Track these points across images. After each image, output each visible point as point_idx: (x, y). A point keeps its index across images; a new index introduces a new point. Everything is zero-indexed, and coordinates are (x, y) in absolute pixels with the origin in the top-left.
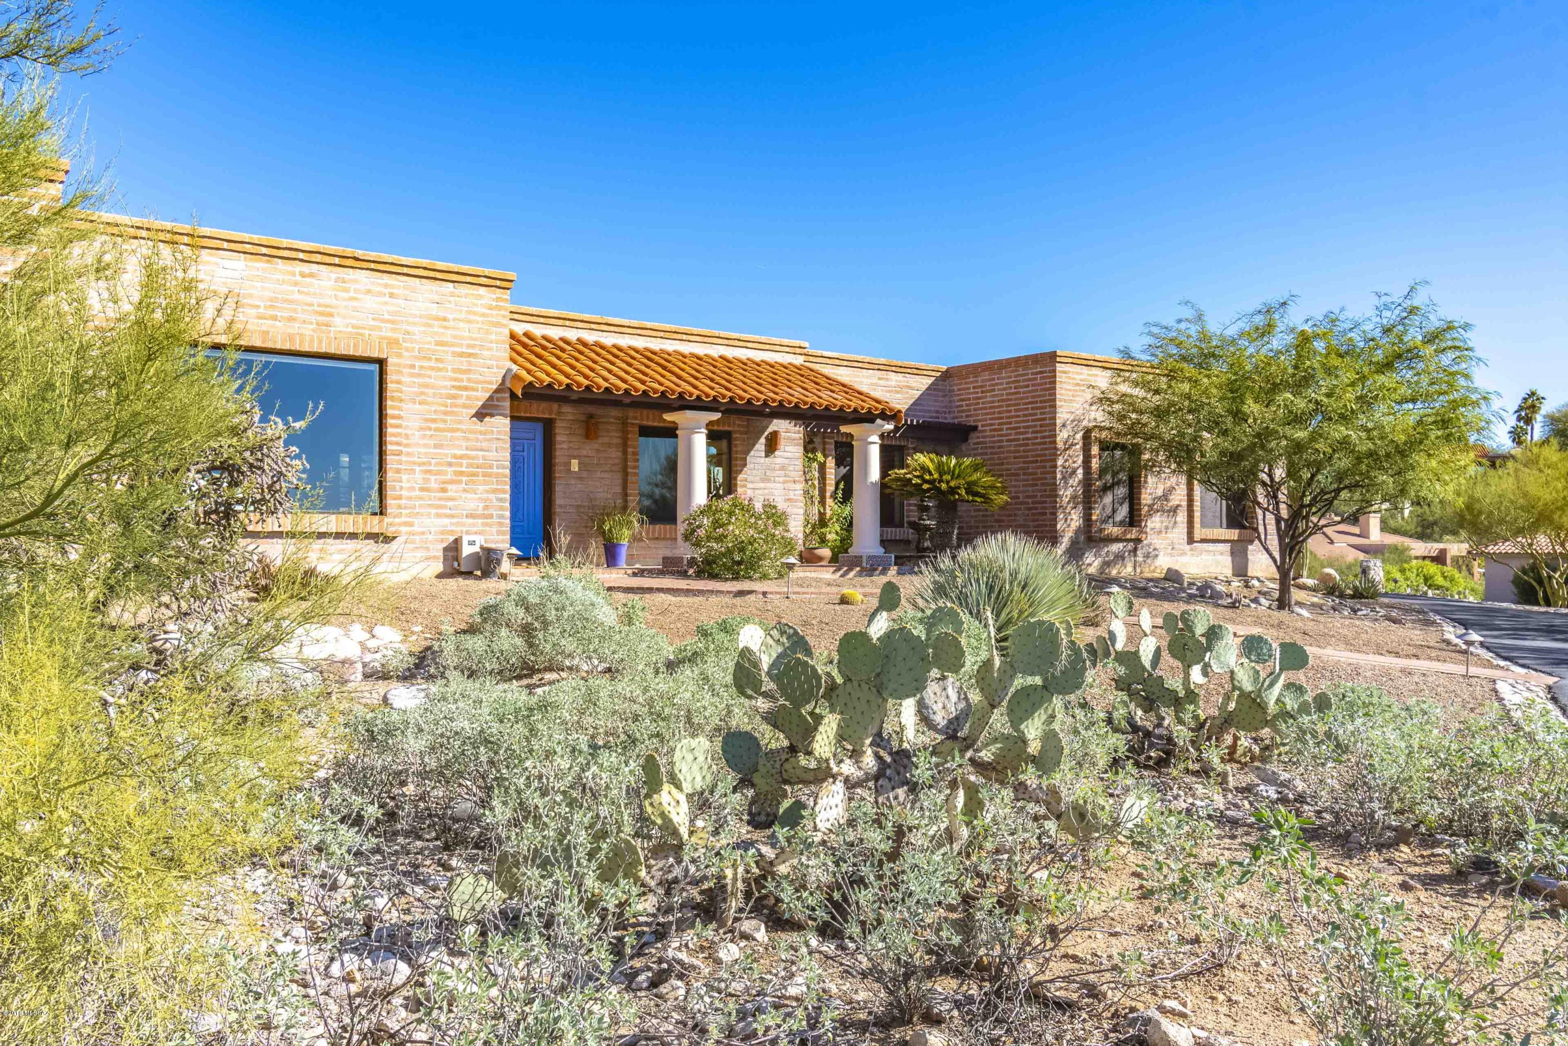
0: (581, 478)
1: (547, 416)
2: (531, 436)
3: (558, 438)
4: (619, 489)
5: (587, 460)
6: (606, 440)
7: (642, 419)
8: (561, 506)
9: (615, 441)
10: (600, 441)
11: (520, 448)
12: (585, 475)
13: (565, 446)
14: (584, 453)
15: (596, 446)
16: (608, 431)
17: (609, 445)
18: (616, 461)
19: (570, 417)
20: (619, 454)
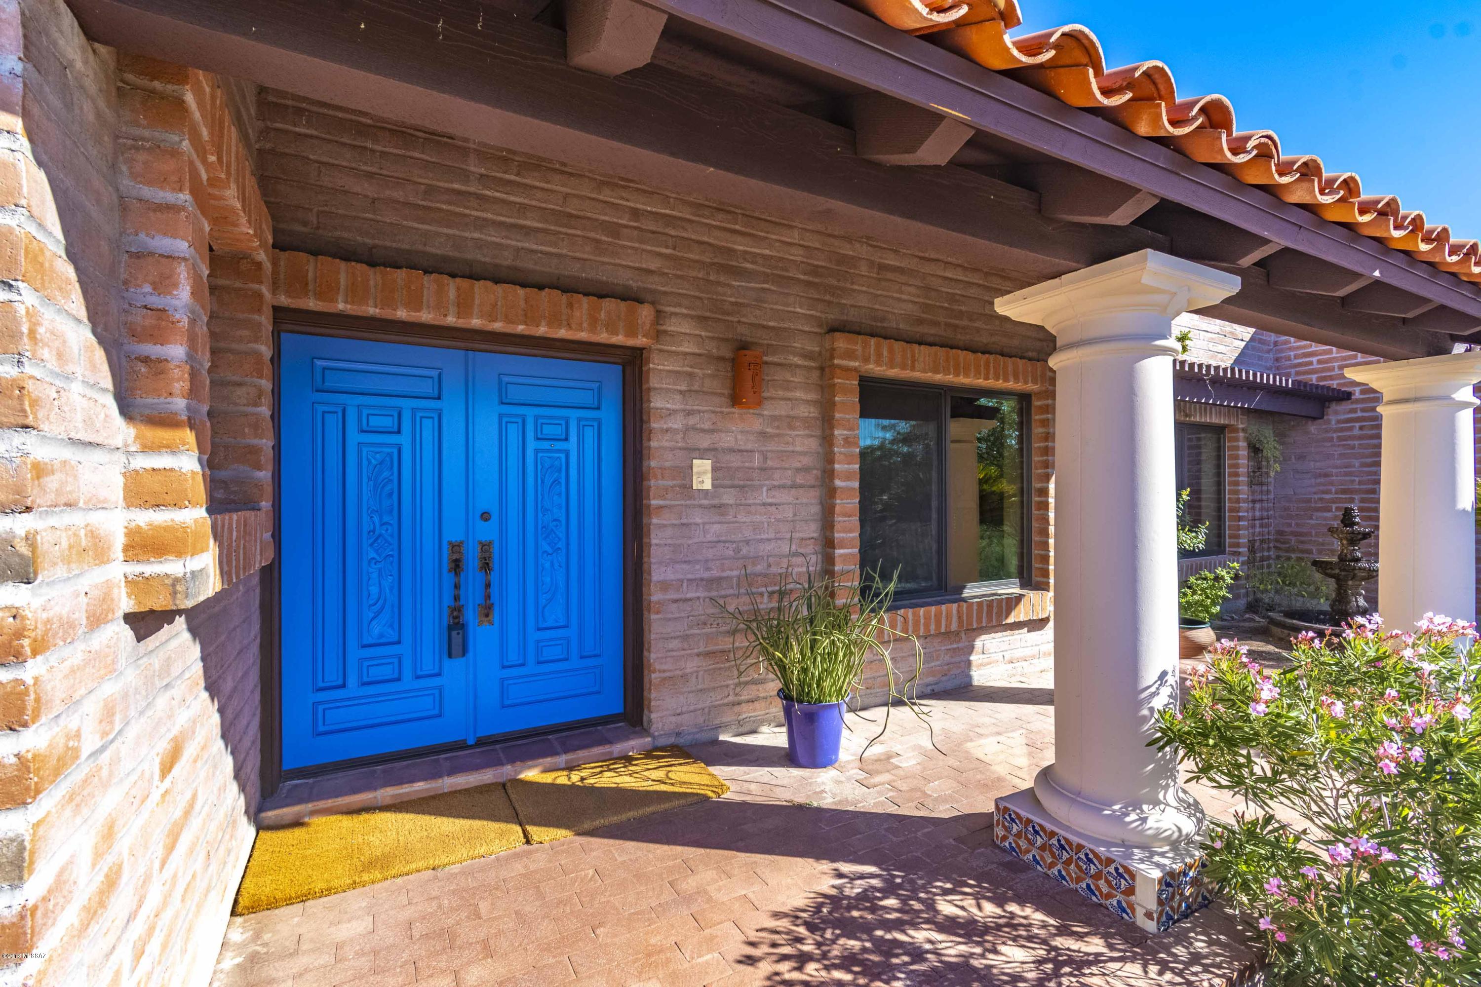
0: (720, 508)
1: (619, 339)
2: (588, 398)
3: (657, 402)
4: (812, 530)
5: (735, 461)
6: (781, 409)
7: (866, 360)
8: (665, 586)
9: (804, 411)
10: (768, 410)
11: (558, 431)
12: (728, 498)
13: (676, 423)
14: (727, 440)
15: (757, 425)
16: (787, 386)
17: (790, 421)
18: (806, 461)
19: (688, 347)
20: (813, 444)
